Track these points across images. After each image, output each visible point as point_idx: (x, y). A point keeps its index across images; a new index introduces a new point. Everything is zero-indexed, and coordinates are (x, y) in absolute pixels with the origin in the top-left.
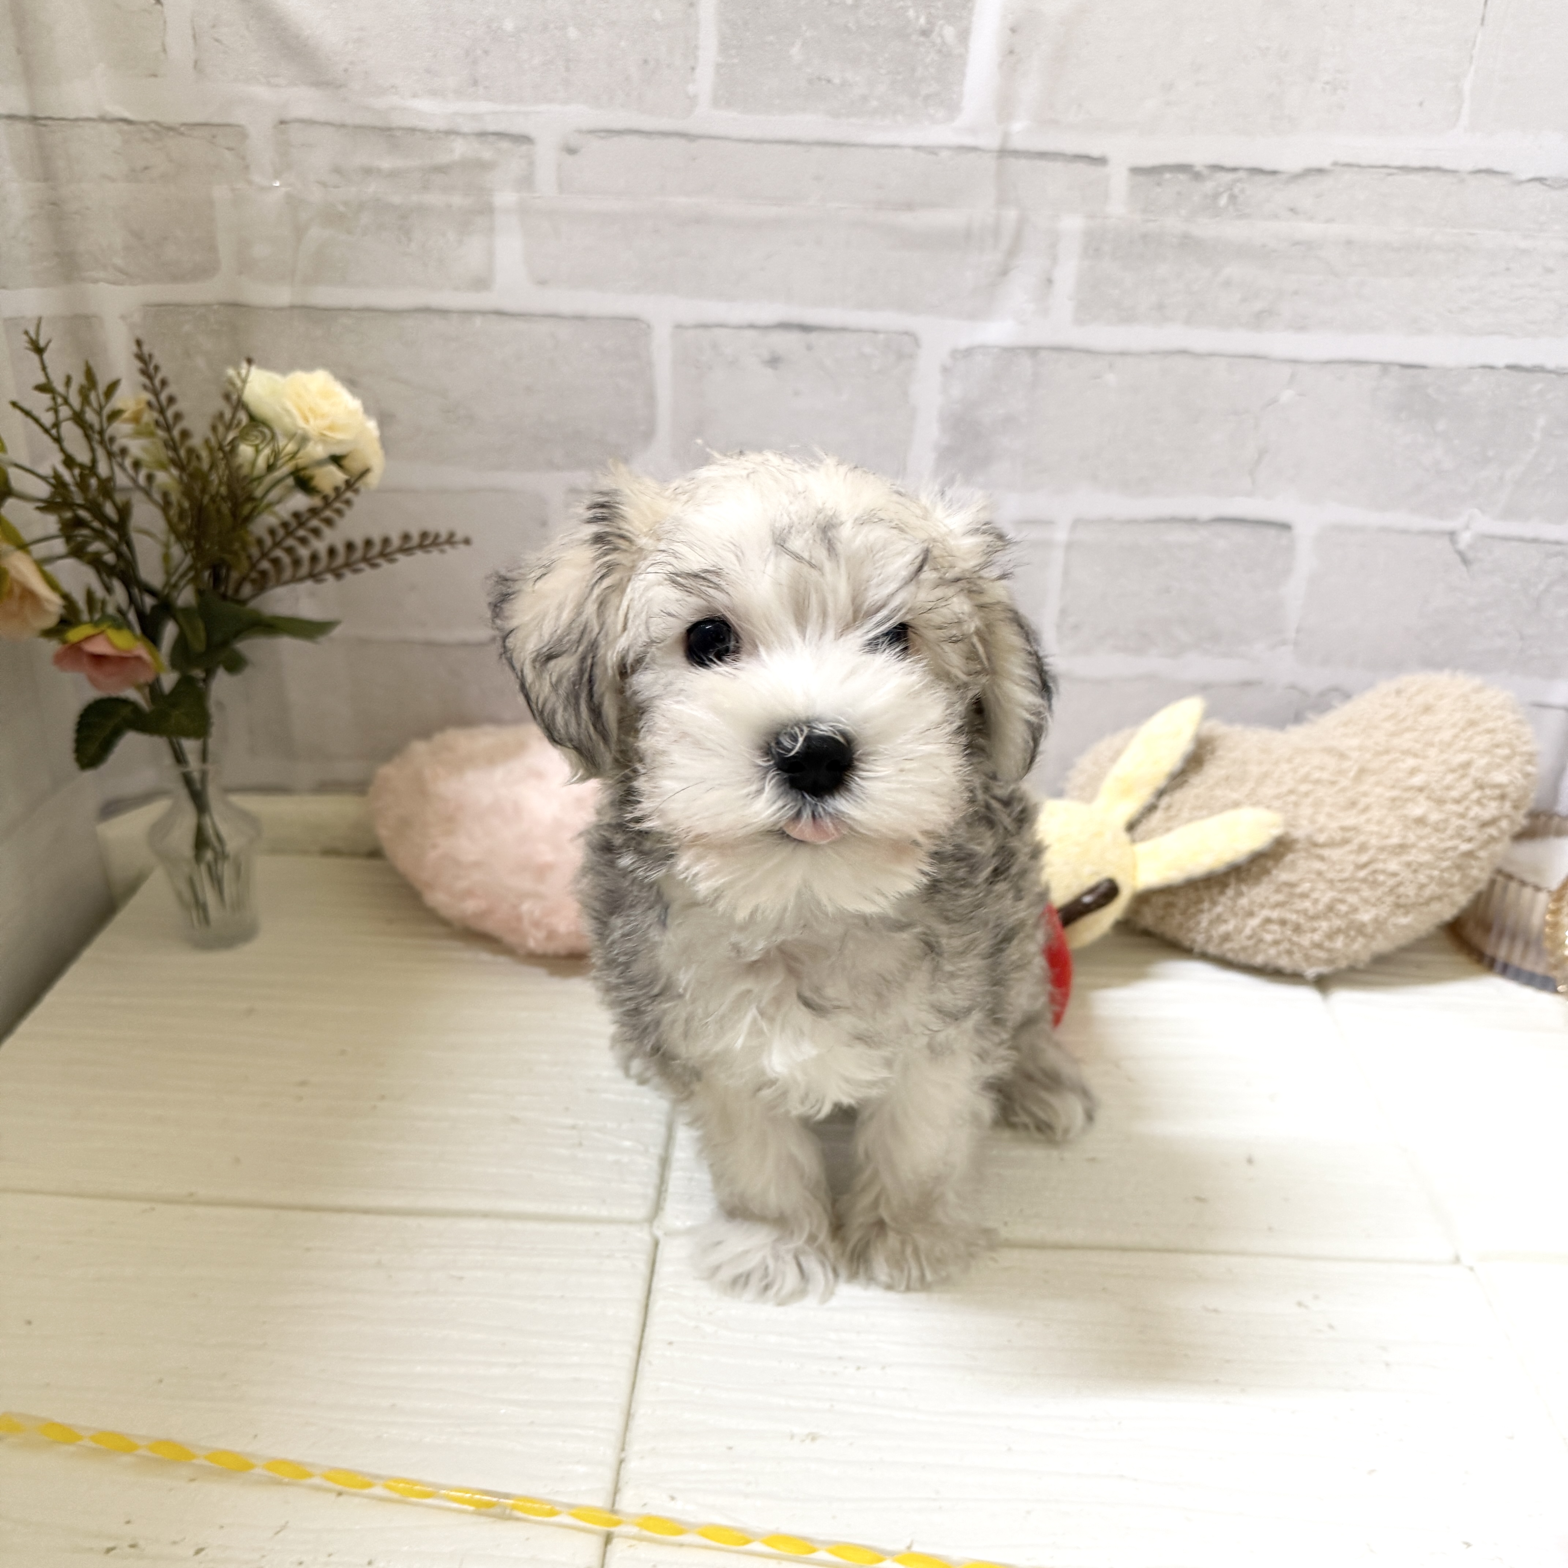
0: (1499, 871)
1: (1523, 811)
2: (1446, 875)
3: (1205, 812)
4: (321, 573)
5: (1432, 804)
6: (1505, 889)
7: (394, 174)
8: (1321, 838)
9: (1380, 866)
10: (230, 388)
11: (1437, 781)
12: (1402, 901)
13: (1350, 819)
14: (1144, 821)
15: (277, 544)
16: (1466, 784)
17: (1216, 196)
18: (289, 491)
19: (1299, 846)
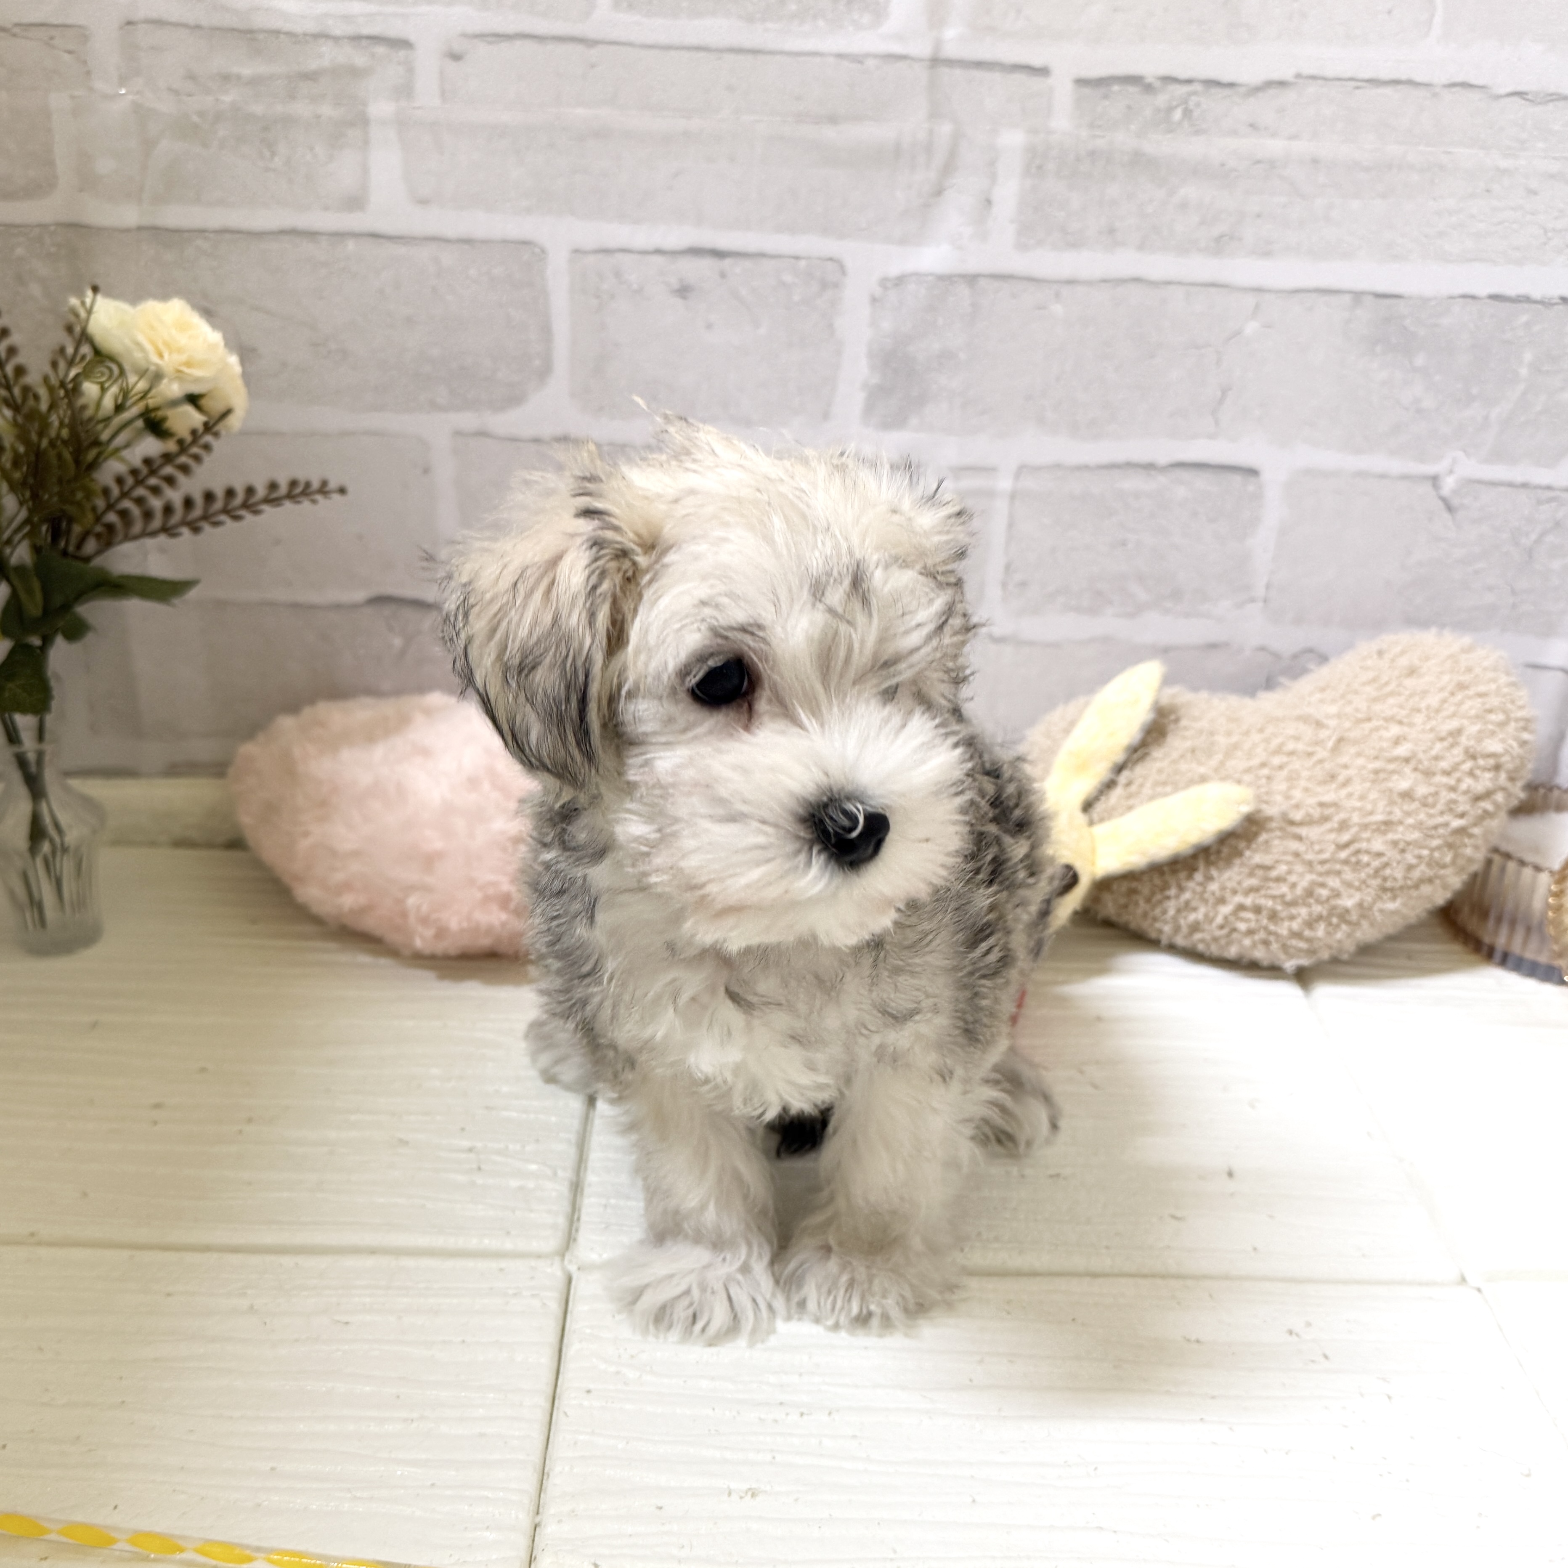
0: (1496, 850)
1: (1520, 784)
2: (1437, 854)
3: (1168, 789)
4: (176, 526)
5: (1419, 776)
6: (1503, 869)
7: (255, 82)
8: (1298, 816)
9: (1364, 845)
10: (72, 318)
11: (1425, 752)
12: (1389, 884)
13: (1330, 794)
14: (1103, 798)
15: (124, 495)
16: (1457, 753)
17: (1170, 109)
18: (138, 435)
19: (1274, 825)
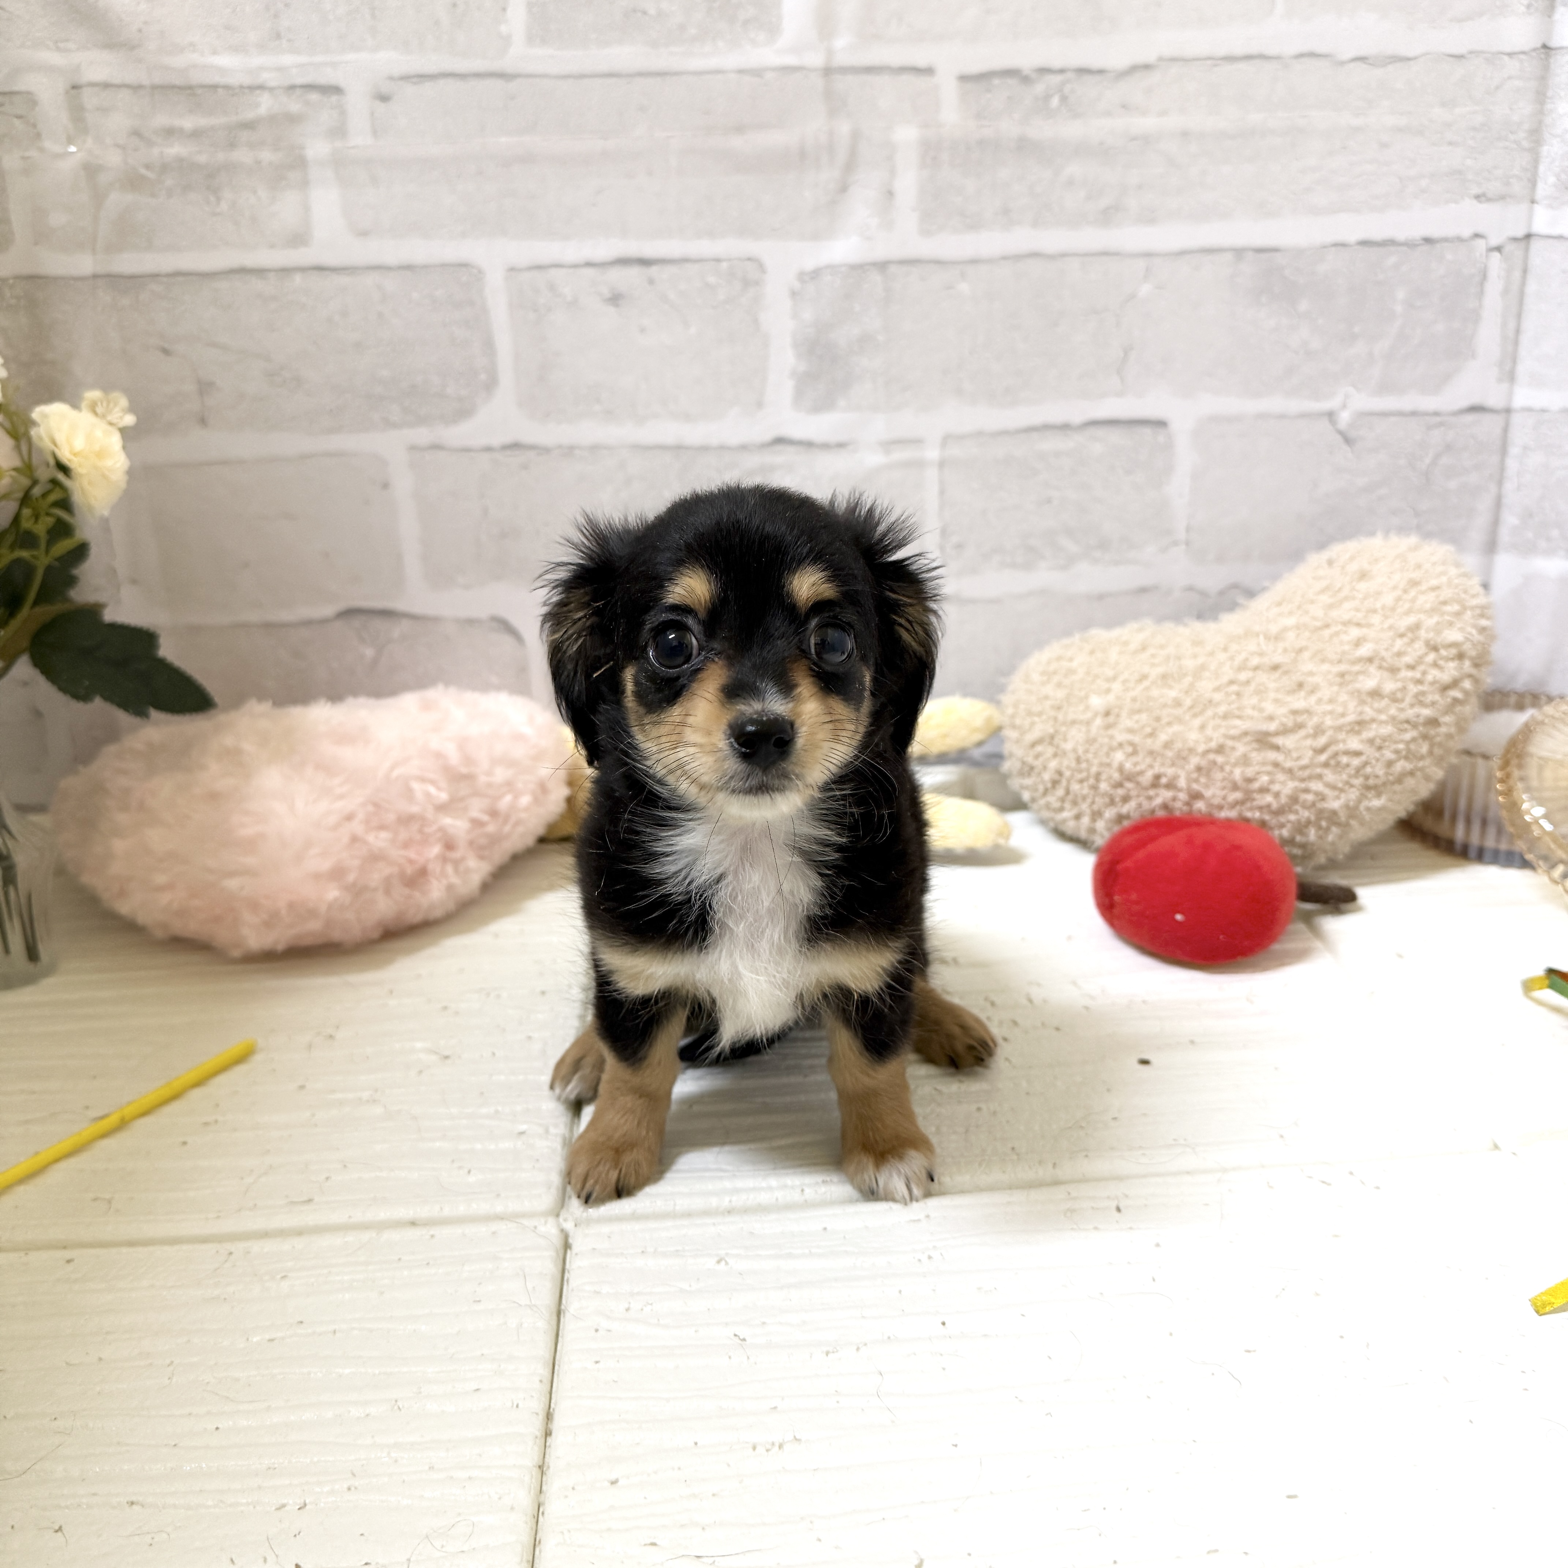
2: (1412, 746)
5: (1385, 673)
7: (196, 134)
8: (1273, 727)
9: (1341, 747)
11: (1386, 649)
12: (1371, 782)
13: (1299, 702)
16: (1419, 647)
17: (1049, 96)
